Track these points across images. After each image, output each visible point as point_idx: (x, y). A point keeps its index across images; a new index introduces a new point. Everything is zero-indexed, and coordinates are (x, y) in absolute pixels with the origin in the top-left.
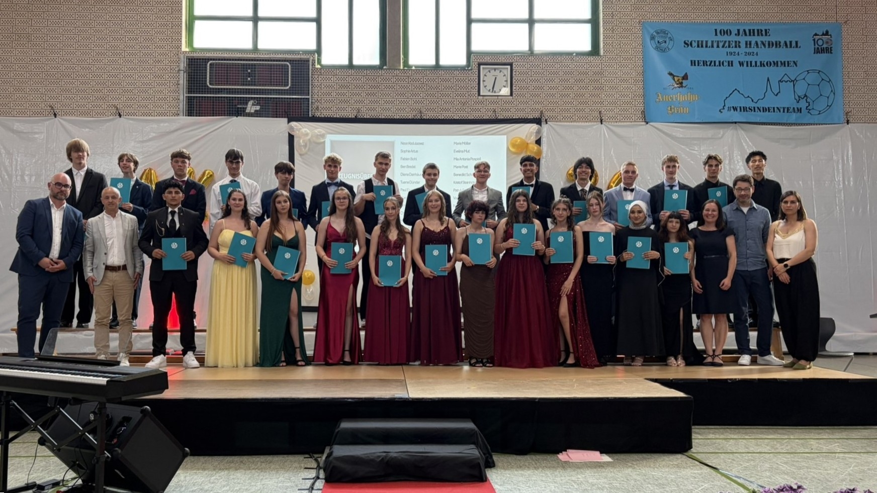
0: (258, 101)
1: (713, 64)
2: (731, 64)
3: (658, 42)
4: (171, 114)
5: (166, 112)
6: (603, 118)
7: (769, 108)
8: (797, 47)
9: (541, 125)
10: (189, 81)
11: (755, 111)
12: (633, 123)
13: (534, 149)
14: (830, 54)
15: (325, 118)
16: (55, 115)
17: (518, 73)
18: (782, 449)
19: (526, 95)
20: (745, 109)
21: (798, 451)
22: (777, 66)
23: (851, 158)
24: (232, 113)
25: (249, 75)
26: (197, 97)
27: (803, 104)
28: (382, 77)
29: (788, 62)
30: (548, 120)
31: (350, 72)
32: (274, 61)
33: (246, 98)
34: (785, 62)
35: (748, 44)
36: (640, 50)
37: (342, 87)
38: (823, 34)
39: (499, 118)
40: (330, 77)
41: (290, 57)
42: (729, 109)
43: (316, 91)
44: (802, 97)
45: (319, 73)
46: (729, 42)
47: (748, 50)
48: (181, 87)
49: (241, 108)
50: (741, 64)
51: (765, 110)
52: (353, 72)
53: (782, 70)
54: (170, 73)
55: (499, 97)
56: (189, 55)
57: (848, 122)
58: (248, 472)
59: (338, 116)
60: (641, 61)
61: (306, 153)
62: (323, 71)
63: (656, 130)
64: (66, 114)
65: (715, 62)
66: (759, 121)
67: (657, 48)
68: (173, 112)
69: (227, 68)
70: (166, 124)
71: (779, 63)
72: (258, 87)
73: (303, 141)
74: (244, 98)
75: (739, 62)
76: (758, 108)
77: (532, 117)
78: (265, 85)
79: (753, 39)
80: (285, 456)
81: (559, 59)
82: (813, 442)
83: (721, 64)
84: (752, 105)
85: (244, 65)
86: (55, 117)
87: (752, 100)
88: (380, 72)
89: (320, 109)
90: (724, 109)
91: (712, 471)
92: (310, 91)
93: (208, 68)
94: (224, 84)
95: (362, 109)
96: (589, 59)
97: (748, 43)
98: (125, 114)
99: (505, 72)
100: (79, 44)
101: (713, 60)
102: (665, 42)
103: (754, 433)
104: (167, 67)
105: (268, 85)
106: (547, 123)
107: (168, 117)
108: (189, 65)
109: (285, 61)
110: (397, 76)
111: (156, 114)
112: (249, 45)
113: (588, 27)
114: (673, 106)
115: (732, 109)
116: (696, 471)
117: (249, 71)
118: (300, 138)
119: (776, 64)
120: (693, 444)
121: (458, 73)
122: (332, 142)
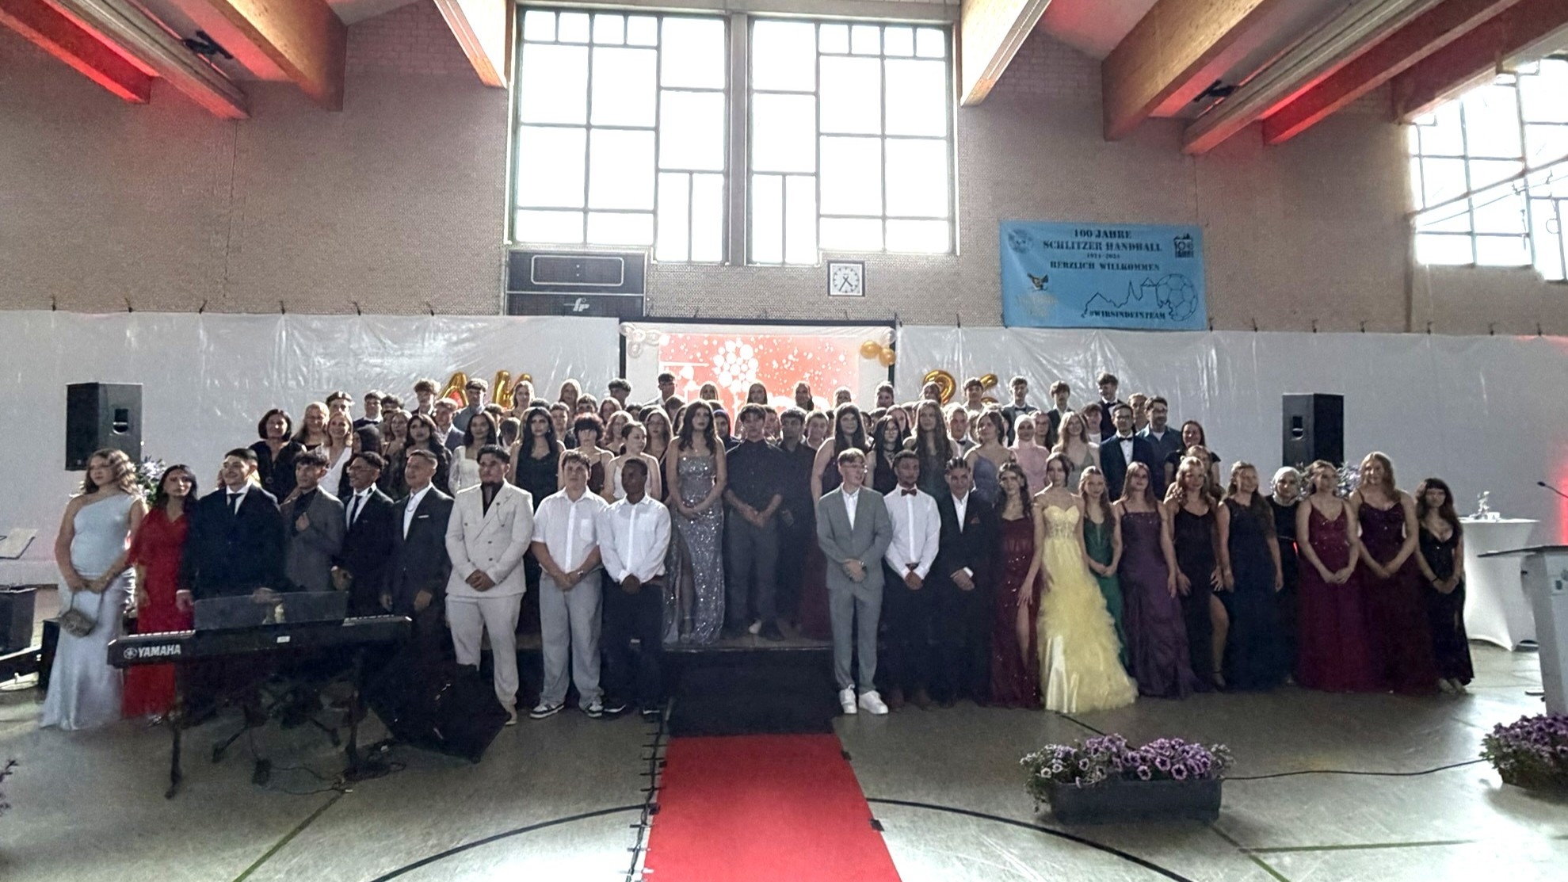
0: (587, 300)
1: (1074, 265)
2: (1092, 266)
3: (1017, 242)
4: (491, 313)
5: (484, 310)
6: (961, 321)
7: (1131, 313)
8: (1158, 250)
9: (895, 329)
10: (511, 276)
11: (1117, 316)
12: (991, 327)
13: (888, 354)
14: (1191, 258)
15: (660, 317)
17: (870, 273)
19: (879, 296)
20: (1107, 314)
22: (1139, 269)
23: (1215, 365)
24: (558, 313)
25: (578, 271)
26: (519, 294)
28: (724, 275)
29: (1150, 265)
30: (903, 322)
31: (689, 269)
32: (605, 255)
33: (574, 295)
34: (1146, 265)
36: (998, 250)
37: (680, 284)
38: (1184, 238)
39: (850, 319)
40: (667, 274)
41: (624, 251)
42: (1092, 313)
43: (651, 289)
44: (1165, 302)
45: (654, 270)
46: (1090, 243)
47: (1110, 252)
48: (502, 283)
50: (1103, 266)
51: (1127, 315)
52: (692, 269)
53: (1144, 274)
54: (491, 267)
55: (851, 298)
56: (511, 249)
57: (1211, 329)
59: (675, 316)
60: (999, 262)
61: (639, 356)
62: (659, 268)
63: (1015, 334)
64: (371, 311)
65: (1076, 264)
66: (1121, 326)
67: (1016, 249)
68: (493, 310)
69: (554, 263)
70: (483, 324)
71: (1141, 266)
72: (587, 284)
73: (637, 343)
74: (571, 295)
75: (1101, 264)
76: (1121, 312)
77: (886, 320)
78: (596, 282)
79: (1115, 241)
81: (914, 258)
83: (1082, 266)
84: (1115, 310)
85: (572, 260)
86: (359, 314)
87: (1115, 305)
88: (722, 269)
89: (655, 308)
90: (1086, 313)
92: (645, 289)
93: (533, 262)
94: (550, 281)
95: (702, 308)
96: (948, 260)
97: (1109, 245)
98: (438, 312)
99: (856, 271)
101: (1074, 262)
102: (1024, 242)
104: (487, 261)
105: (598, 282)
106: (901, 326)
107: (487, 316)
108: (511, 259)
109: (618, 256)
110: (740, 273)
111: (473, 313)
112: (578, 239)
113: (944, 225)
114: (1032, 310)
115: (1094, 313)
117: (578, 266)
118: (633, 339)
119: (1137, 267)
121: (808, 274)
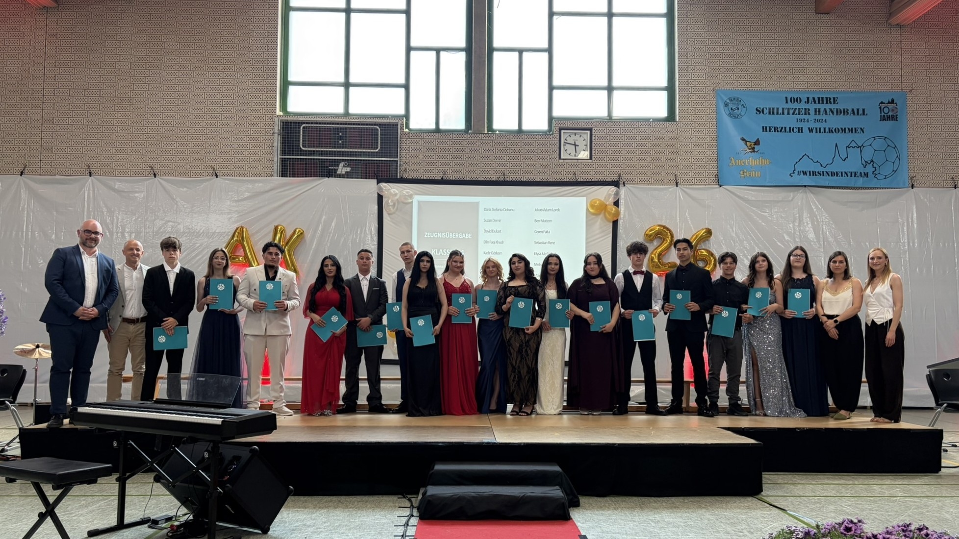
0: (349, 163)
1: (783, 130)
3: (732, 109)
4: (266, 175)
5: (261, 173)
6: (679, 181)
7: (837, 172)
8: (864, 114)
9: (619, 188)
10: (283, 143)
11: (823, 175)
12: (706, 186)
13: (612, 210)
14: (895, 121)
15: (412, 179)
16: (155, 175)
17: (597, 138)
18: (847, 493)
19: (605, 159)
20: (814, 173)
21: (862, 495)
22: (845, 132)
23: (915, 221)
24: (324, 175)
25: (341, 138)
26: (290, 159)
27: (869, 169)
28: (467, 141)
29: (855, 129)
30: (626, 182)
31: (437, 135)
32: (364, 125)
33: (338, 160)
34: (852, 129)
35: (818, 112)
36: (714, 116)
37: (429, 150)
38: (889, 103)
39: (579, 180)
40: (418, 140)
41: (380, 121)
42: (799, 173)
43: (404, 154)
44: (869, 162)
45: (407, 137)
46: (799, 109)
47: (817, 117)
48: (275, 149)
49: (332, 169)
50: (811, 130)
51: (833, 174)
52: (440, 135)
53: (849, 137)
54: (265, 135)
55: (579, 161)
56: (283, 119)
57: (913, 187)
58: (346, 510)
59: (425, 178)
60: (715, 127)
61: (394, 213)
62: (411, 135)
63: (728, 192)
64: (165, 174)
65: (785, 128)
66: (827, 185)
67: (730, 115)
68: (268, 173)
69: (320, 131)
70: (260, 184)
71: (847, 130)
72: (348, 150)
73: (392, 201)
74: (335, 159)
75: (809, 128)
76: (827, 172)
77: (611, 180)
78: (356, 148)
79: (822, 107)
80: (380, 496)
81: (637, 124)
82: (875, 487)
83: (791, 130)
84: (821, 169)
85: (335, 128)
86: (155, 177)
87: (821, 165)
88: (466, 136)
89: (408, 170)
90: (794, 173)
91: (780, 512)
92: (399, 154)
93: (301, 131)
94: (317, 147)
95: (448, 171)
96: (665, 125)
97: (817, 110)
98: (221, 174)
99: (585, 136)
100: (178, 107)
101: (784, 126)
102: (738, 109)
103: (821, 479)
104: (262, 130)
105: (359, 148)
106: (624, 186)
107: (263, 178)
108: (283, 128)
109: (375, 125)
110: (481, 140)
111: (251, 175)
112: (340, 110)
113: (664, 95)
114: (745, 170)
115: (802, 173)
116: (765, 512)
117: (340, 134)
118: (389, 198)
119: (844, 130)
120: (763, 488)
121: (540, 137)
122: (419, 202)
